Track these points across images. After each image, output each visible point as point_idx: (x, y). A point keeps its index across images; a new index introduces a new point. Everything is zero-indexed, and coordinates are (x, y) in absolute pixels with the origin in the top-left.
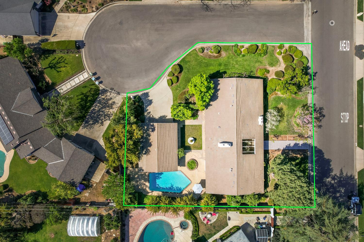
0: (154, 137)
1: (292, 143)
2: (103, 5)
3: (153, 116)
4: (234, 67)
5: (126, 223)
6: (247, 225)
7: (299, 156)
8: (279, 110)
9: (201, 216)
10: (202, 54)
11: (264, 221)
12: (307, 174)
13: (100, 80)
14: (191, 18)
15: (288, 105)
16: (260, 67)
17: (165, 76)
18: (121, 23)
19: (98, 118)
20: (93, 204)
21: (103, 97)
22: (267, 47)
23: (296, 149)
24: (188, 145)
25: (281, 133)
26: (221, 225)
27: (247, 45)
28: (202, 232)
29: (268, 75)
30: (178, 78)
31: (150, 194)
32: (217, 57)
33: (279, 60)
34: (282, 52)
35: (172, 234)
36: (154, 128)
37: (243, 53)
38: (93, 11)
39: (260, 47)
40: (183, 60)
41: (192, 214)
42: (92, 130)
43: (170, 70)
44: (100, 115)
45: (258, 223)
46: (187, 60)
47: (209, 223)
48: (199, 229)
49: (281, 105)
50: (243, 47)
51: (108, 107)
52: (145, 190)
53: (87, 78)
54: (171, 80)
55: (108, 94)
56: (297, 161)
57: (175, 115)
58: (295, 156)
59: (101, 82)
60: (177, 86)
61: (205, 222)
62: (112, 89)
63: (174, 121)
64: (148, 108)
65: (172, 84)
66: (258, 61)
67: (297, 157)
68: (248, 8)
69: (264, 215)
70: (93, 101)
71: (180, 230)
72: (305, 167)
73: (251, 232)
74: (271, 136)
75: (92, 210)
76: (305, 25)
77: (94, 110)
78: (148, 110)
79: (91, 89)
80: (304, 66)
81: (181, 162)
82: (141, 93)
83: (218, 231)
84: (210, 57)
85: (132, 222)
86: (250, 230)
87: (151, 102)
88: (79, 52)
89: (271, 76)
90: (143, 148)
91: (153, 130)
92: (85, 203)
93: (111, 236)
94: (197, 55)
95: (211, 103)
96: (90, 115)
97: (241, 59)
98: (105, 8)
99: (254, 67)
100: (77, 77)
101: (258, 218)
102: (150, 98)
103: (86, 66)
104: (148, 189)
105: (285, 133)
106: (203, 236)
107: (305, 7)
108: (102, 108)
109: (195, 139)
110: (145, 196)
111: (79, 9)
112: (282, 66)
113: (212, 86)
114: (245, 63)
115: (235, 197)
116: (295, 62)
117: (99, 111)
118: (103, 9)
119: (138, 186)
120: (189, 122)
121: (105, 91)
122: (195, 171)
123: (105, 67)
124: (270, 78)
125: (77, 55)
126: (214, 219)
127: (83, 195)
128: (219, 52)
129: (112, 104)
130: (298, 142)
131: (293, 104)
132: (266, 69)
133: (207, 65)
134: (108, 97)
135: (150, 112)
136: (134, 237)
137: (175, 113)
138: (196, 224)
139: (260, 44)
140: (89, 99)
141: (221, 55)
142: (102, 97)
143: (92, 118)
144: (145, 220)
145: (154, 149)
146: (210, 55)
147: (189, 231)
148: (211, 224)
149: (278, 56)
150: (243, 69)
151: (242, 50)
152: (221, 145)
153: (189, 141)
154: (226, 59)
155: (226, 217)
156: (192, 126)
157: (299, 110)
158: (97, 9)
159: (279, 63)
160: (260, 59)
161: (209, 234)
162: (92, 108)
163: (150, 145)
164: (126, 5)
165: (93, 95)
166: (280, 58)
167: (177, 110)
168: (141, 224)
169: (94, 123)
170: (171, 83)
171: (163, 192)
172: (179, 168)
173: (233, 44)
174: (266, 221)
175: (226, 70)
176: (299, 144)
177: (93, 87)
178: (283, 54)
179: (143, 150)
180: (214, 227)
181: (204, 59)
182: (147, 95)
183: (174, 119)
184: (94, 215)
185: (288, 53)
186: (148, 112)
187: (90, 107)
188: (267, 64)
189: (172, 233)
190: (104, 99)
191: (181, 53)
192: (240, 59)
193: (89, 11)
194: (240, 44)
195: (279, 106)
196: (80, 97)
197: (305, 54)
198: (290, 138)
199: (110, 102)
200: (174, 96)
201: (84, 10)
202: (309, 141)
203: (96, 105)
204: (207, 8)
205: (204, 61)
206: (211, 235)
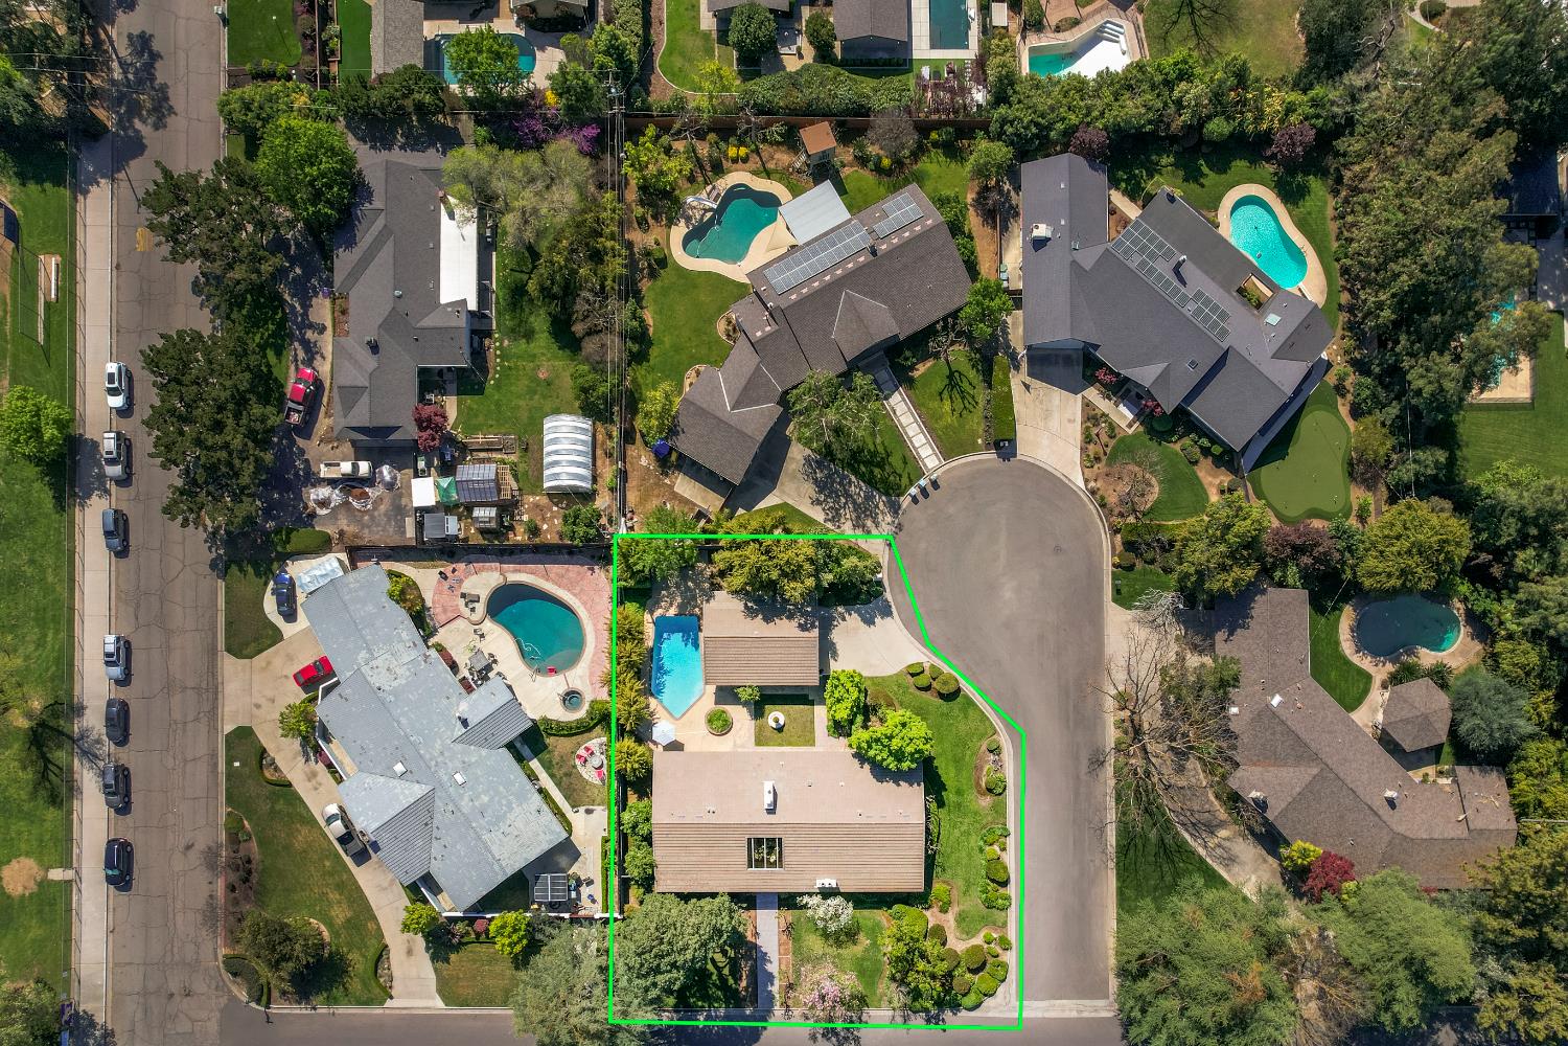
0: (786, 628)
1: (772, 968)
2: (1103, 506)
3: (836, 626)
4: (954, 827)
5: (575, 558)
6: (575, 855)
7: (744, 984)
8: (850, 934)
9: (596, 741)
10: (984, 748)
13: (920, 497)
14: (1071, 724)
15: (863, 959)
16: (955, 892)
17: (930, 658)
18: (1058, 550)
19: (831, 492)
20: (623, 475)
21: (881, 505)
22: (1004, 909)
23: (759, 977)
24: (767, 712)
25: (797, 940)
26: (574, 790)
27: (1009, 859)
28: (558, 745)
29: (935, 910)
30: (927, 688)
31: (647, 617)
32: (978, 784)
33: (973, 936)
34: (992, 945)
35: (551, 670)
36: (807, 630)
37: (988, 848)
38: (1086, 481)
39: (1002, 891)
40: (970, 703)
41: (602, 718)
42: (800, 476)
43: (946, 669)
44: (838, 496)
45: (579, 883)
46: (971, 712)
47: (578, 762)
48: (564, 736)
49: (864, 941)
50: (1004, 849)
51: (858, 517)
52: (657, 604)
53: (925, 465)
54: (923, 672)
55: (889, 519)
56: (731, 981)
57: (838, 679)
58: (741, 976)
59: (915, 500)
60: (908, 688)
61: (582, 752)
62: (900, 527)
63: (824, 678)
64: (855, 615)
65: (913, 675)
66: (969, 884)
67: (741, 979)
70: (870, 482)
71: (562, 689)
73: (558, 863)
74: (790, 915)
75: (608, 473)
76: (1059, 1001)
77: (850, 482)
78: (850, 614)
79: (900, 476)
80: (960, 999)
81: (727, 694)
82: (890, 599)
83: (558, 784)
84: (978, 769)
85: (579, 573)
86: (563, 861)
87: (870, 622)
88: (987, 446)
89: (932, 917)
90: (759, 601)
91: (803, 628)
92: (624, 459)
93: (544, 520)
94: (982, 736)
95: (867, 767)
96: (836, 472)
97: (972, 843)
98: (1094, 511)
99: (955, 875)
100: (929, 442)
101: (590, 882)
102: (878, 620)
103: (953, 464)
104: (658, 613)
105: (797, 951)
106: (546, 747)
107: (1100, 1003)
108: (854, 502)
109: (780, 729)
110: (643, 606)
111: (1091, 447)
112: (958, 944)
113: (905, 765)
114: (964, 854)
115: (648, 819)
116: (968, 975)
117: (848, 495)
118: (1092, 507)
119: (667, 588)
120: (821, 714)
121: (895, 509)
122: (703, 728)
123: (951, 510)
124: (928, 914)
125: (980, 441)
126: (588, 773)
127: (642, 453)
128: (990, 790)
129: (864, 526)
130: (776, 982)
131: (867, 971)
132: (950, 903)
133: (958, 761)
134: (880, 517)
135: (844, 619)
136: (543, 577)
137: (843, 679)
138: (578, 728)
139: (1011, 890)
140: (877, 471)
141: (983, 794)
142: (880, 501)
143: (829, 476)
144: (584, 604)
145: (757, 627)
146: (982, 770)
147: (560, 714)
148: (575, 767)
149: (982, 934)
150: (949, 850)
151: (996, 847)
152: (768, 786)
153: (776, 715)
154: (973, 807)
155: (594, 803)
156: (812, 722)
157: (850, 982)
158: (1093, 492)
159: (964, 936)
160: (976, 892)
161: (551, 762)
162: (853, 478)
163: (767, 620)
164: (1101, 563)
165: (884, 481)
166: (978, 940)
167: (849, 685)
168: (575, 595)
169: (816, 481)
170: (915, 672)
171: (652, 649)
172: (712, 689)
173: (1011, 826)
175: (946, 808)
176: (772, 984)
177: (905, 481)
178: (986, 946)
179: (755, 602)
180: (568, 775)
181: (973, 754)
182: (886, 612)
183: (827, 677)
184: (595, 479)
185: (991, 960)
186: (847, 616)
187: (856, 473)
188: (962, 907)
189: (553, 671)
190: (877, 506)
191: (986, 698)
192: (975, 841)
193: (1086, 470)
194: (1010, 842)
195: (861, 937)
196: (880, 449)
197: (989, 1002)
198: (784, 962)
199: (869, 523)
200: (882, 677)
201: (1089, 461)
202: (778, 1010)
203: (861, 489)
204: (1097, 762)
205: (969, 752)
206: (547, 766)
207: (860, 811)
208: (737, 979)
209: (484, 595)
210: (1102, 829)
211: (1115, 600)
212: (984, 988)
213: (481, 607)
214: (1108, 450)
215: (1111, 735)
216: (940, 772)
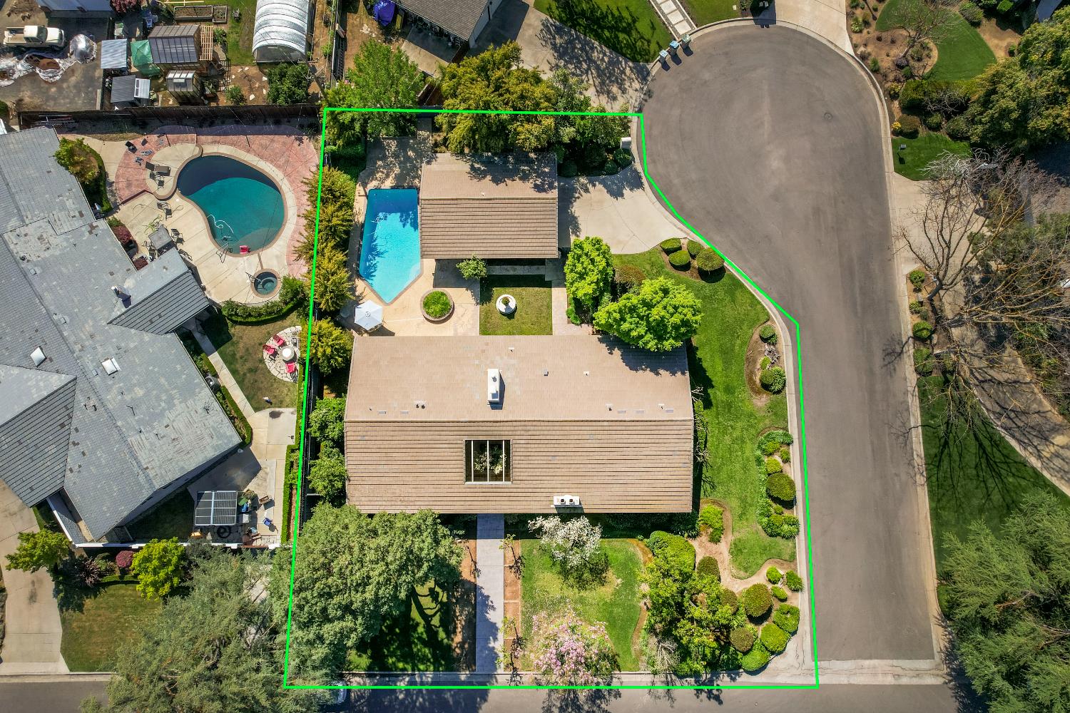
0: (520, 189)
2: (876, 71)
3: (578, 198)
4: (724, 433)
5: (283, 127)
6: (254, 469)
7: (458, 638)
8: (596, 571)
9: (289, 331)
10: (756, 336)
11: (260, 521)
12: (401, 665)
13: (671, 64)
14: (859, 309)
15: (613, 604)
16: (728, 514)
17: (688, 234)
18: (829, 117)
19: (571, 58)
20: (341, 42)
21: (628, 71)
22: (790, 537)
23: (477, 629)
24: (495, 296)
25: (528, 579)
26: (260, 389)
27: (794, 471)
28: (243, 335)
29: (704, 538)
30: (685, 267)
31: (359, 189)
32: (751, 380)
33: (753, 574)
34: (779, 585)
35: (243, 250)
36: (544, 191)
37: (766, 459)
38: (855, 47)
39: (787, 513)
40: (737, 284)
41: (296, 301)
42: (538, 42)
43: (706, 245)
44: (580, 63)
45: (255, 504)
46: (738, 294)
47: (266, 355)
48: (252, 324)
49: (614, 579)
50: (786, 461)
51: (603, 83)
52: (372, 175)
53: (676, 31)
54: (680, 248)
55: (636, 85)
56: (442, 635)
57: (581, 248)
58: (455, 628)
59: (665, 66)
60: (662, 267)
61: (272, 343)
62: (649, 94)
63: (564, 252)
64: (599, 187)
65: (668, 252)
66: (745, 505)
67: (455, 632)
68: (904, 477)
69: (279, 522)
70: (614, 46)
71: (255, 271)
72: (424, 660)
73: (233, 479)
74: (520, 546)
75: (325, 40)
77: (592, 48)
78: (594, 185)
79: (649, 42)
80: (740, 655)
81: (448, 272)
82: (639, 169)
83: (240, 383)
84: (751, 361)
85: (284, 144)
86: (238, 476)
87: (617, 194)
88: (743, 11)
89: (701, 548)
90: (488, 162)
91: (539, 188)
92: (343, 24)
93: (251, 90)
94: (753, 325)
95: (617, 352)
96: (578, 38)
97: (748, 453)
98: (866, 78)
99: (728, 493)
100: (678, 8)
101: (269, 504)
102: (627, 192)
103: (707, 31)
104: (372, 185)
105: (528, 594)
106: (229, 338)
107: (924, 664)
108: (598, 68)
109: (510, 315)
110: (355, 177)
111: (858, 12)
112: (734, 583)
113: (668, 344)
114: (738, 466)
115: (341, 418)
116: (750, 626)
117: (590, 60)
118: (863, 73)
119: (384, 158)
120: (560, 298)
121: (643, 75)
122: (418, 314)
123: (707, 76)
124: (695, 543)
125: (735, 7)
126: (278, 369)
127: (365, 21)
128: (766, 387)
129: (609, 92)
130: (500, 635)
131: (619, 623)
132: (722, 530)
133: (726, 354)
134: (627, 85)
135: (587, 191)
136: (243, 148)
137: (587, 247)
138: (270, 314)
139: (798, 513)
140: (622, 36)
141: (758, 393)
142: (627, 67)
143: (570, 42)
144: (288, 175)
145: (486, 188)
146: (755, 361)
147: (250, 299)
148: (262, 361)
149: (764, 571)
150: (719, 461)
151: (777, 458)
152: (493, 373)
153: (505, 299)
154: (747, 408)
155: (281, 404)
156: (549, 307)
157: (597, 636)
158: (864, 57)
159: (742, 573)
160: (754, 513)
161: (234, 354)
162: (596, 44)
163: (496, 181)
164: (878, 130)
165: (632, 47)
166: (760, 579)
167: (594, 254)
168: (279, 167)
169: (554, 47)
170: (670, 249)
171: (363, 225)
172: (430, 265)
173: (793, 430)
174: (262, 528)
175: (714, 409)
176: (495, 639)
177: (653, 47)
178: (770, 586)
179: (483, 163)
180: (253, 370)
181: (744, 343)
182: (636, 183)
183: (569, 250)
184: (310, 46)
185: (777, 605)
186: (590, 186)
187: (598, 37)
188: (738, 535)
189: (247, 250)
190: (623, 72)
191: (756, 279)
192: (751, 450)
193: (855, 36)
194: (794, 451)
195: (610, 575)
196: (625, 14)
197: (776, 662)
198: (511, 608)
199: (615, 89)
200: (632, 256)
201: (857, 25)
202: (502, 674)
203: (605, 54)
204: (893, 353)
205: (738, 342)
206: (229, 361)
207: (609, 405)
208: (450, 633)
209: (175, 168)
210: (906, 434)
211: (897, 170)
212: (771, 642)
213: (170, 182)
214: (878, 15)
215: (908, 322)
216: (705, 365)
